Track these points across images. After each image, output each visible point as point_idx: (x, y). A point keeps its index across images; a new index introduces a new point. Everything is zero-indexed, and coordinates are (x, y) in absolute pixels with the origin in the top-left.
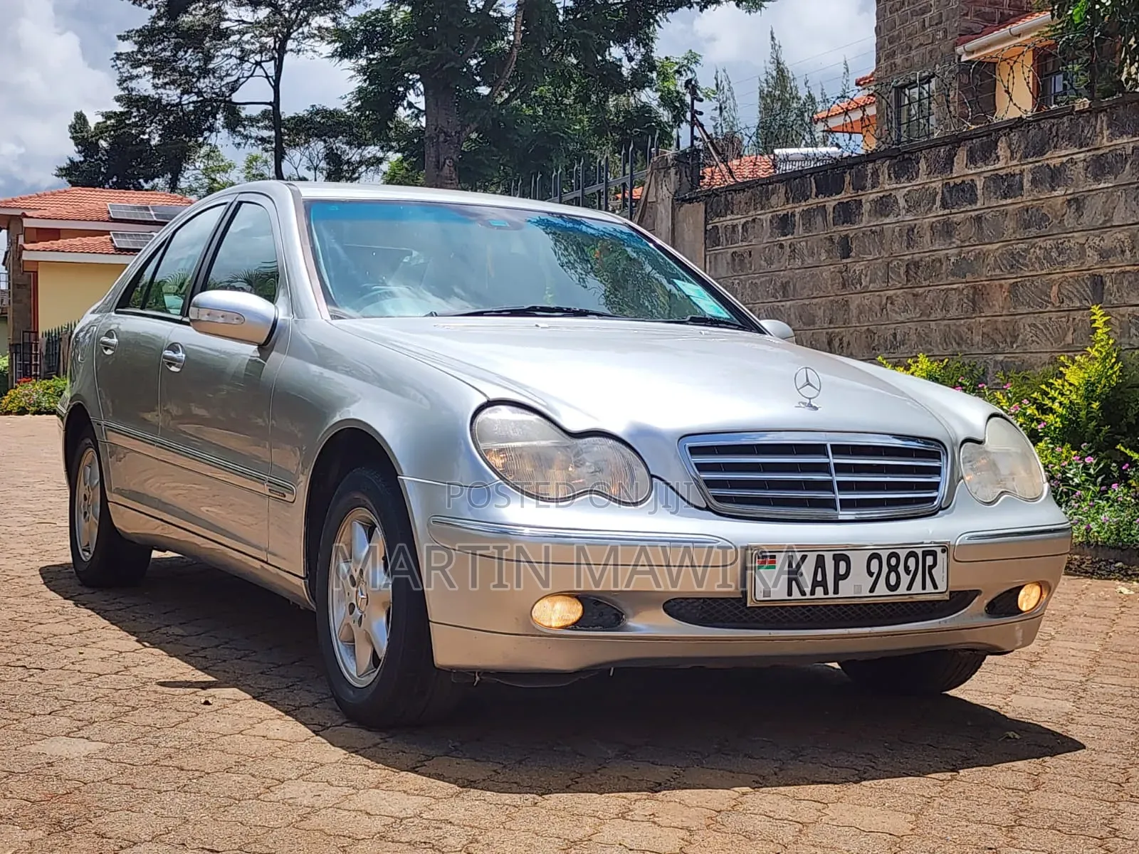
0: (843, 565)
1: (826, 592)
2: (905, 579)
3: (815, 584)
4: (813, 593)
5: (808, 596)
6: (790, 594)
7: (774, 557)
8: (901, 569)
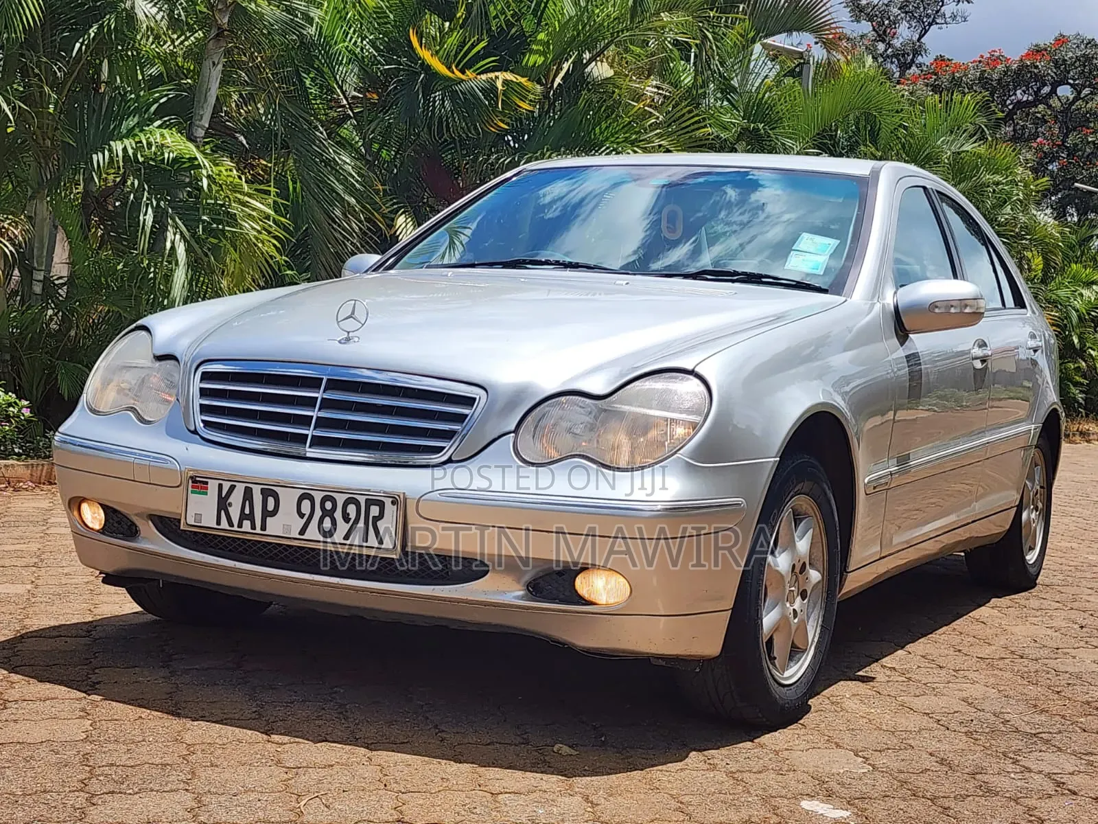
0: (271, 501)
1: (253, 527)
2: (343, 527)
3: (243, 517)
4: (240, 525)
5: (235, 528)
6: (218, 523)
7: (207, 483)
8: (338, 515)
